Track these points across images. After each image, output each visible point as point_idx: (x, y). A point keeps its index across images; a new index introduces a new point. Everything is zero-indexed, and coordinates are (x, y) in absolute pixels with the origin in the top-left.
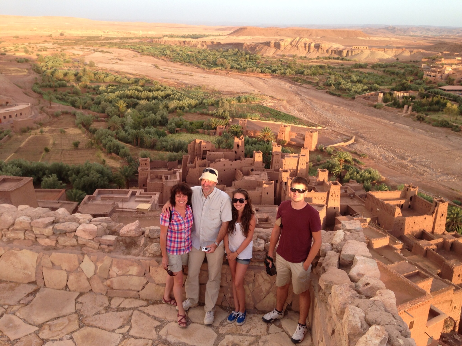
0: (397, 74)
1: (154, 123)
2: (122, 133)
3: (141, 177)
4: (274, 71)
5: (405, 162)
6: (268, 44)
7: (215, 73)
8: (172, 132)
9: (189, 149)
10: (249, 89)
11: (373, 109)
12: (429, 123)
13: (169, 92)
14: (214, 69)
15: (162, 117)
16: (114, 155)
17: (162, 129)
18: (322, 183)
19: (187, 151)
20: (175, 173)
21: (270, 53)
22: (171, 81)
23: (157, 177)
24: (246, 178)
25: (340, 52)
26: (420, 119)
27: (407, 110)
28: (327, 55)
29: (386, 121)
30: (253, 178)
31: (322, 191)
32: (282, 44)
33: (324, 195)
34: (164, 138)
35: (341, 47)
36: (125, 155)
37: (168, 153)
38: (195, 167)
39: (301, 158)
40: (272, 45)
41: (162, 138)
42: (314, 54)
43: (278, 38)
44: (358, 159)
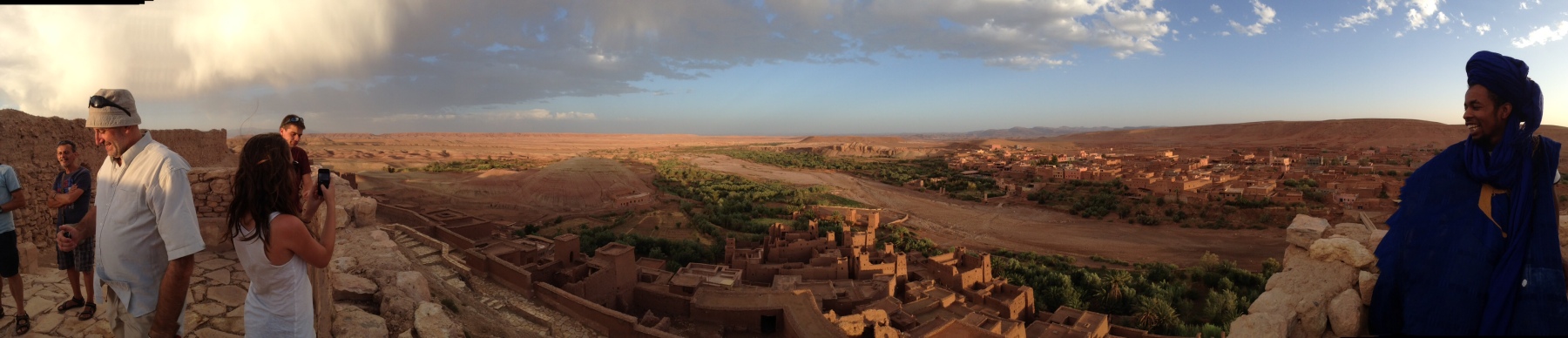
0: (930, 166)
1: (740, 209)
2: (715, 217)
3: (727, 255)
4: (838, 167)
5: (950, 230)
6: (831, 148)
7: (791, 170)
8: (755, 217)
9: (770, 231)
10: (818, 181)
11: (917, 192)
12: (959, 199)
13: (753, 185)
14: (789, 167)
15: (747, 204)
16: (707, 234)
17: (746, 215)
18: (890, 255)
19: (768, 233)
20: (757, 252)
21: (834, 154)
22: (755, 177)
23: (741, 255)
24: (822, 255)
25: (887, 152)
26: (953, 197)
27: (942, 191)
28: (878, 155)
29: (929, 201)
30: (828, 255)
31: (891, 262)
32: (843, 147)
33: (893, 265)
34: (749, 222)
35: (887, 148)
36: (715, 235)
37: (752, 235)
38: (775, 247)
39: (868, 235)
40: (835, 148)
41: (746, 222)
42: (868, 154)
43: (839, 143)
44: (914, 232)
